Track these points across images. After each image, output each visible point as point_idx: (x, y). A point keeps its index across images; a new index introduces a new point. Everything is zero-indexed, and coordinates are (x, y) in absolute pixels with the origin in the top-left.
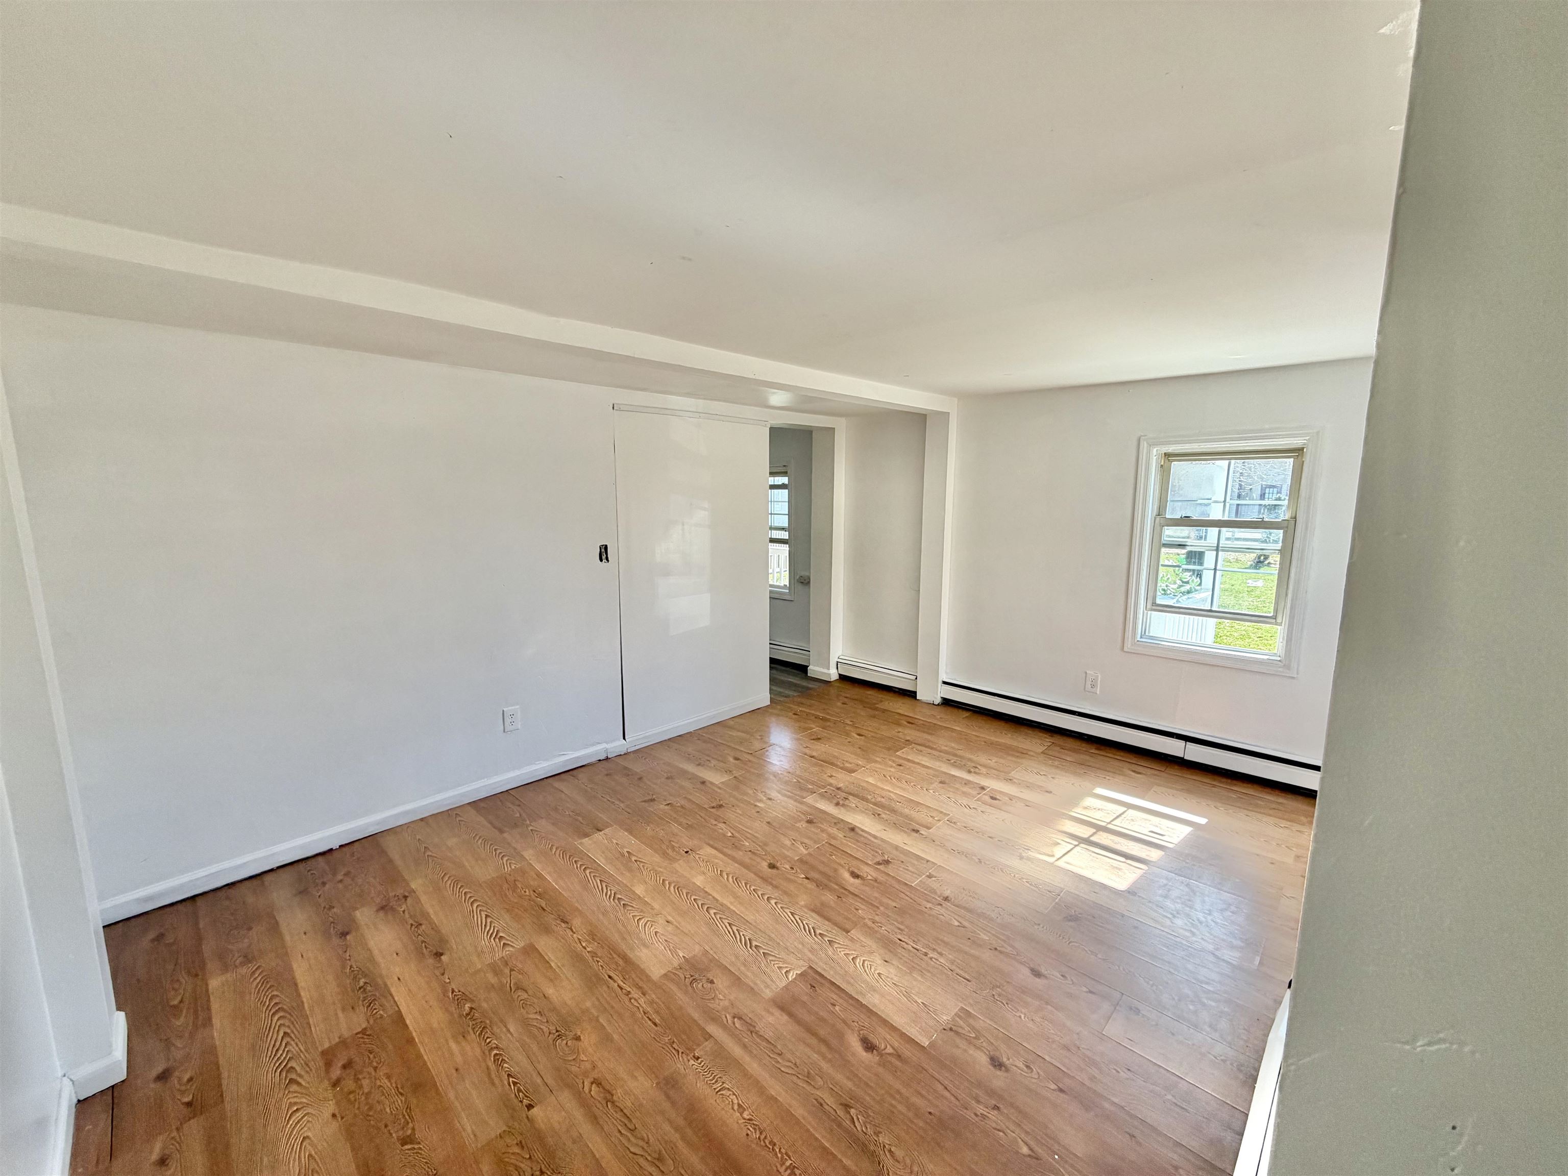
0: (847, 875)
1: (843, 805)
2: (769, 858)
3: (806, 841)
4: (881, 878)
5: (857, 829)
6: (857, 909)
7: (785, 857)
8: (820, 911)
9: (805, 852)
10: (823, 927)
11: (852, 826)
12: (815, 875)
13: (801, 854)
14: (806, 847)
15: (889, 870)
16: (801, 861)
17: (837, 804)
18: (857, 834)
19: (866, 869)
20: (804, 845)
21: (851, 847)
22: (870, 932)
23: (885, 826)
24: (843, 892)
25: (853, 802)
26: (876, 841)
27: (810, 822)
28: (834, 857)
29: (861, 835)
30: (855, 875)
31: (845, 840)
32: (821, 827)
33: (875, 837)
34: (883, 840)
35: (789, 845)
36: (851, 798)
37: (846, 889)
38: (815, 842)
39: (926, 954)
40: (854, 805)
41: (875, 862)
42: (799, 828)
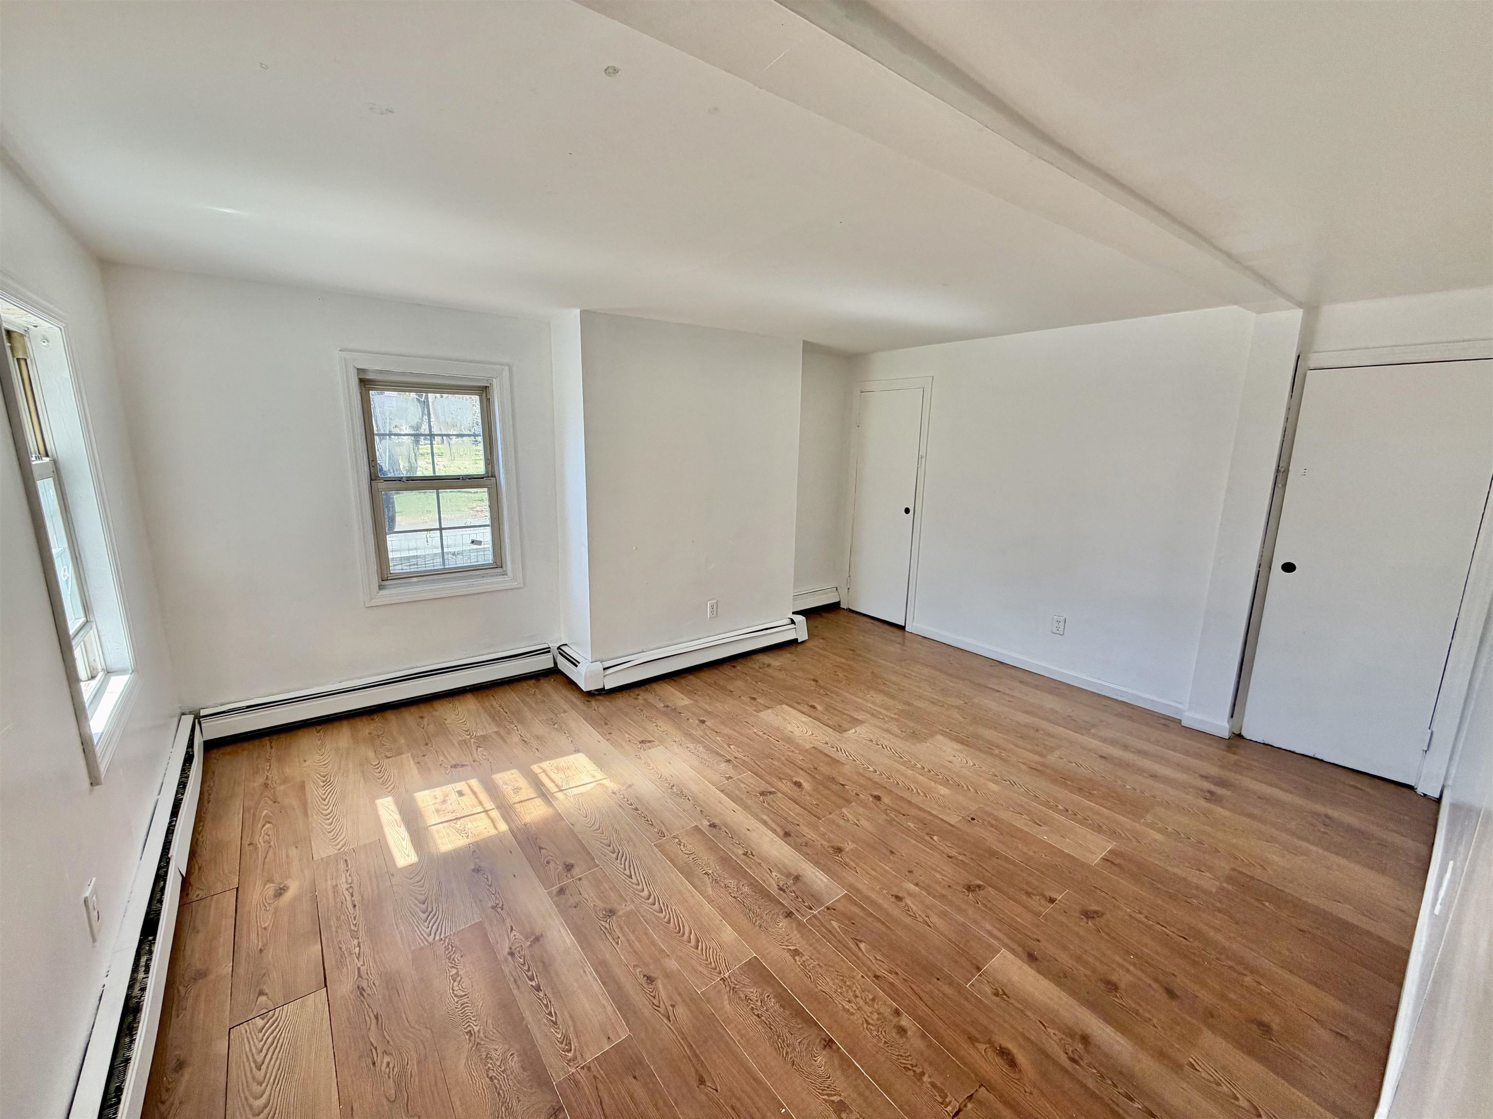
0: (805, 785)
1: (788, 875)
2: (882, 806)
3: (841, 822)
4: (775, 781)
5: (781, 833)
6: (803, 760)
7: (865, 806)
8: (835, 761)
9: (844, 810)
10: (832, 752)
11: (787, 839)
12: (834, 787)
13: (849, 807)
14: (843, 817)
15: (764, 786)
16: (849, 802)
17: (797, 878)
18: (781, 827)
19: (785, 789)
20: (846, 818)
21: (793, 811)
22: (797, 746)
23: (745, 834)
24: (812, 773)
25: (772, 881)
26: (765, 817)
27: (839, 850)
28: (815, 803)
29: (778, 824)
30: (798, 784)
31: (799, 821)
32: (825, 840)
33: (765, 823)
34: (756, 816)
35: (863, 819)
36: (774, 891)
37: (809, 774)
38: (833, 822)
39: (764, 733)
40: (774, 874)
41: (775, 795)
42: (852, 842)
